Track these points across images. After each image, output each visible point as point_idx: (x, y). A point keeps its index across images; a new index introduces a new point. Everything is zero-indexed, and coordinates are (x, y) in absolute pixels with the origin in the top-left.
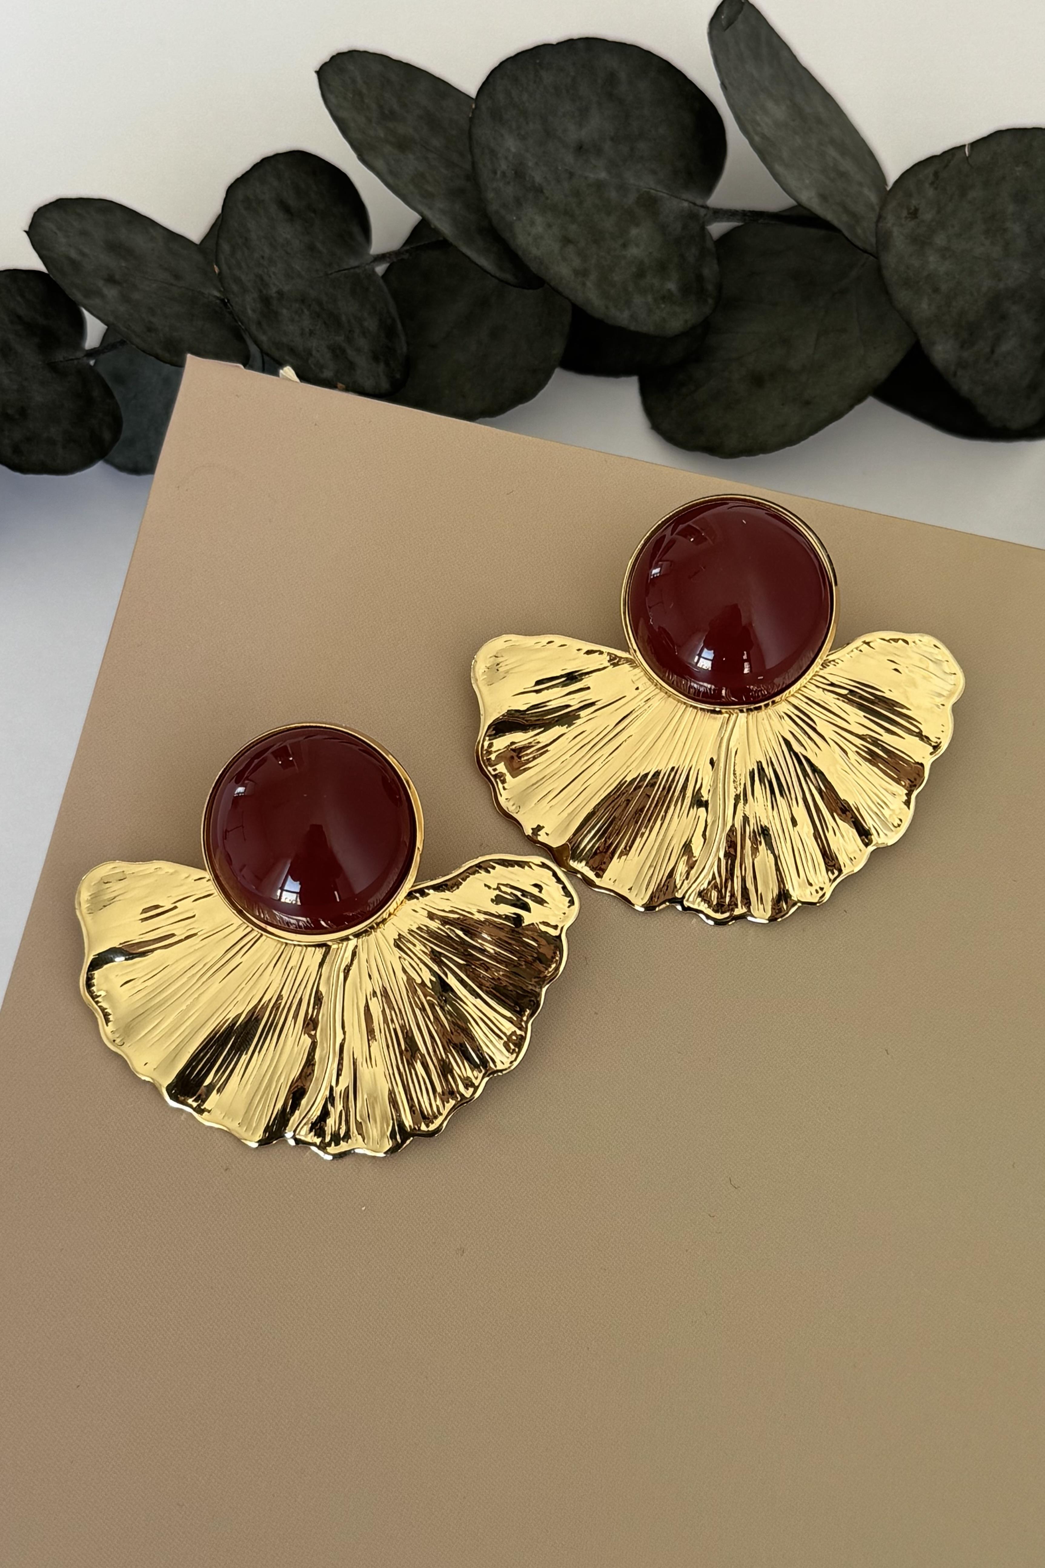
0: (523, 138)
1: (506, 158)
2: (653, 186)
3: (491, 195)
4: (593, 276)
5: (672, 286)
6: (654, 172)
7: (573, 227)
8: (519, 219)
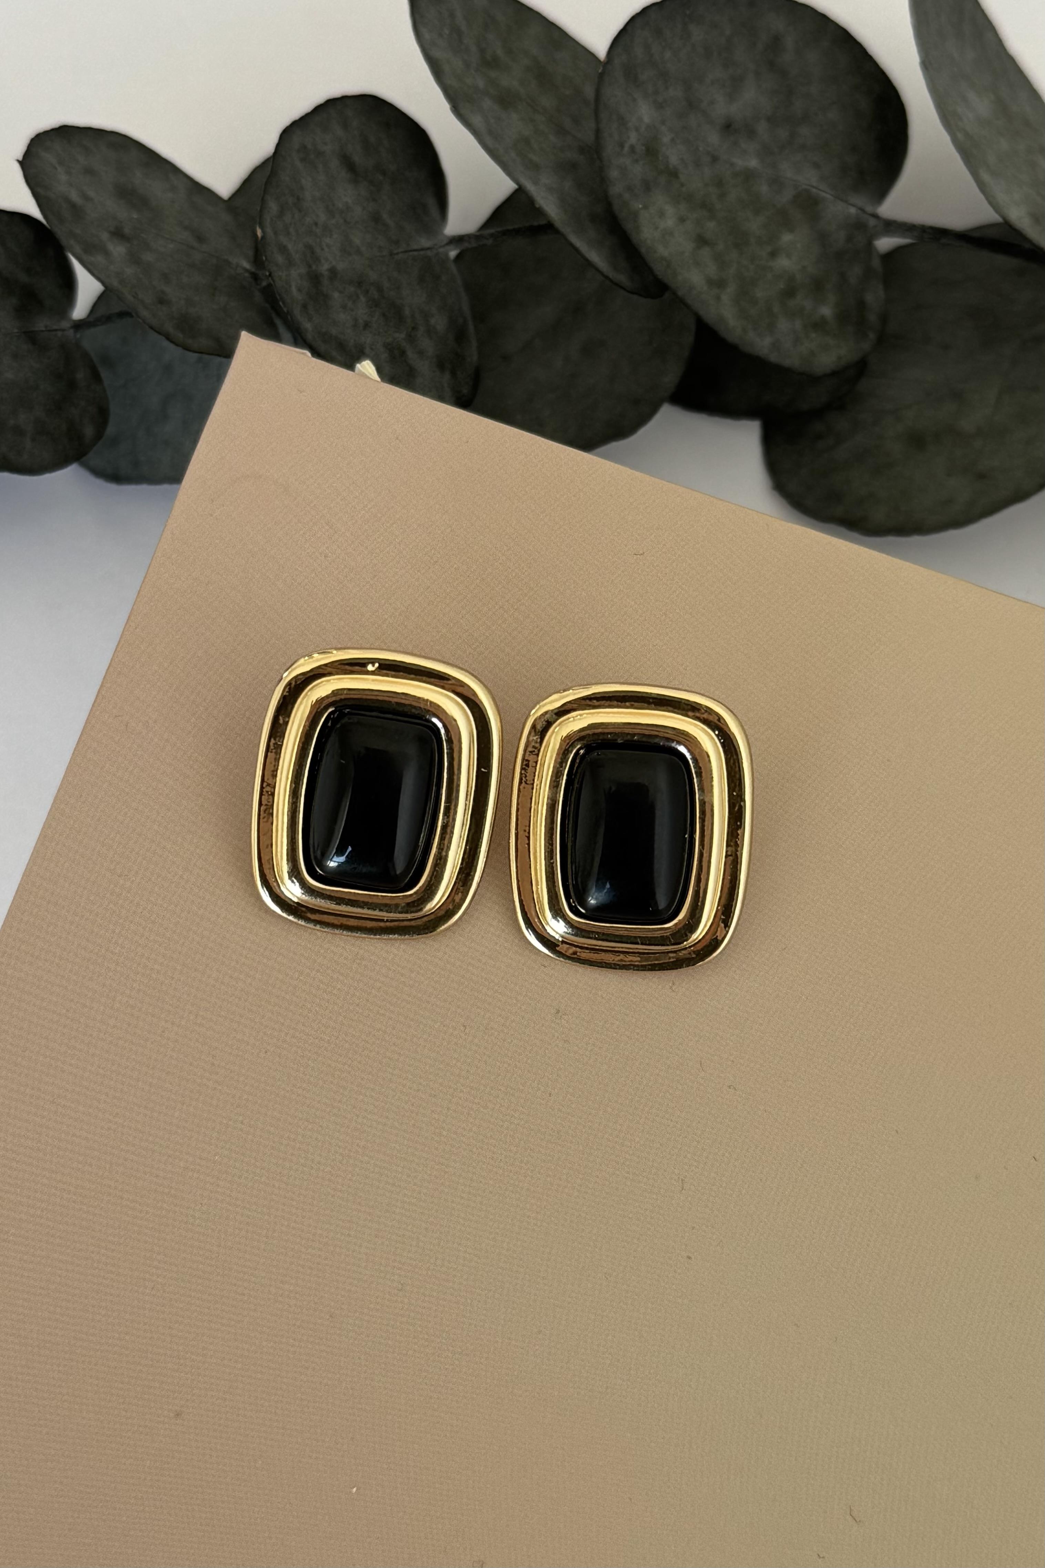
0: (659, 106)
1: (637, 129)
2: (815, 184)
3: (614, 174)
4: (731, 289)
5: (826, 311)
6: (816, 166)
7: (711, 225)
8: (646, 207)
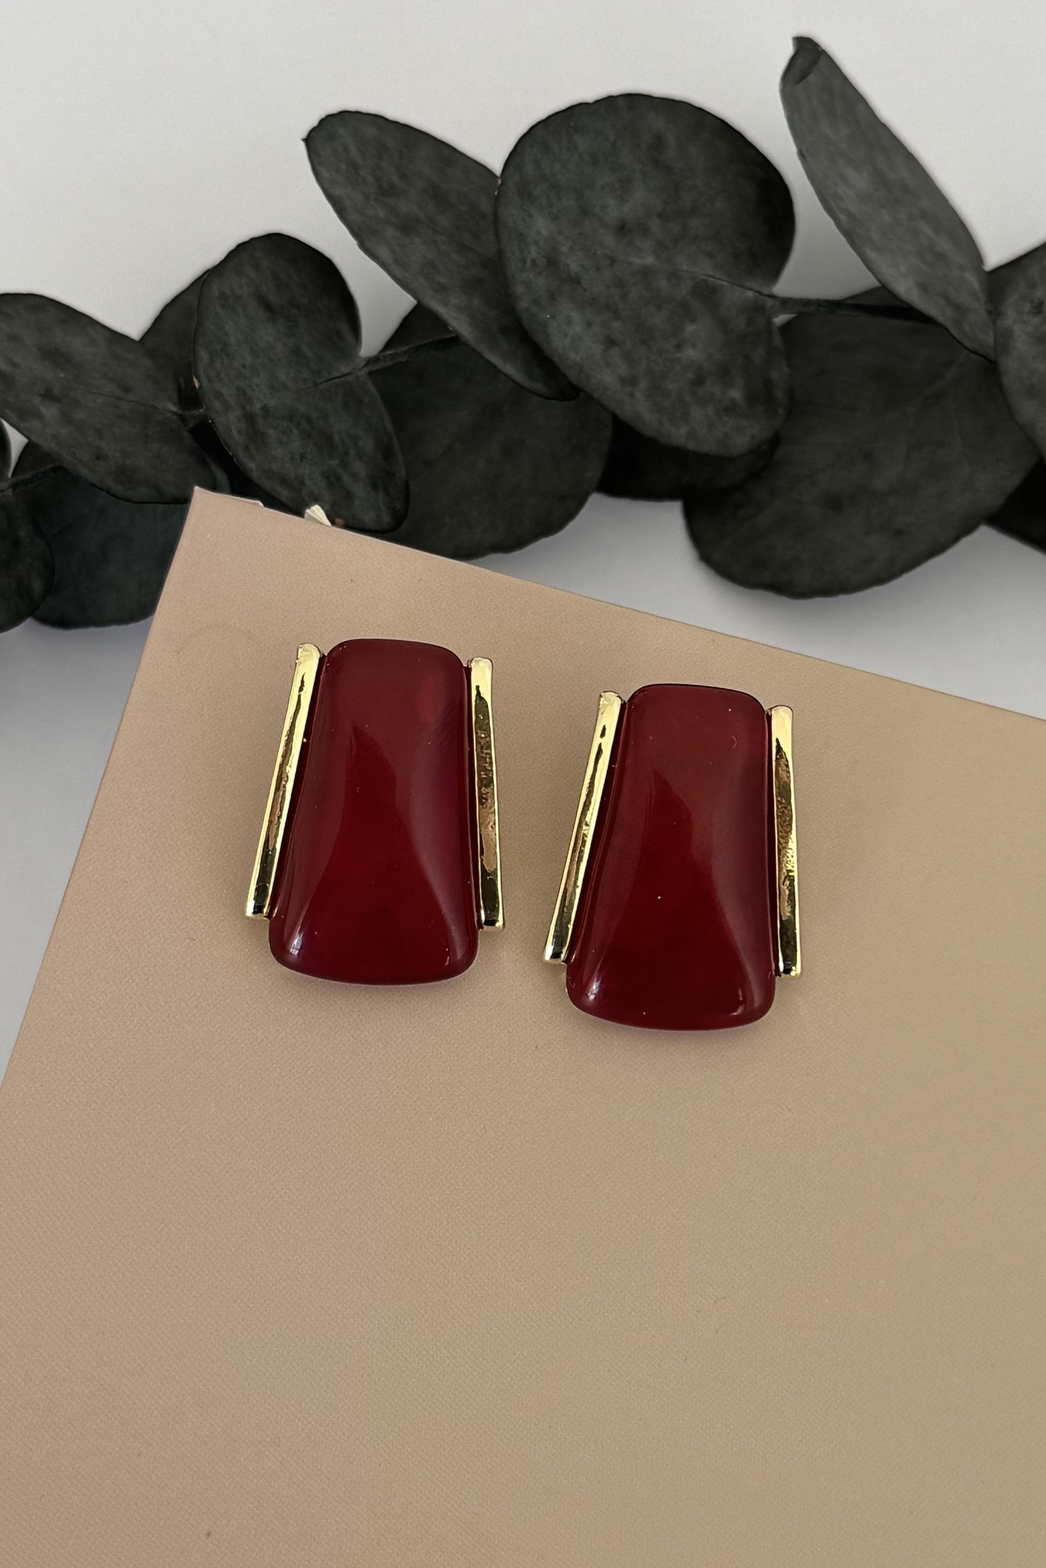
0: (555, 218)
1: (536, 243)
2: (711, 273)
3: (519, 289)
4: (643, 385)
5: (736, 394)
6: (711, 255)
7: (617, 325)
8: (553, 317)
